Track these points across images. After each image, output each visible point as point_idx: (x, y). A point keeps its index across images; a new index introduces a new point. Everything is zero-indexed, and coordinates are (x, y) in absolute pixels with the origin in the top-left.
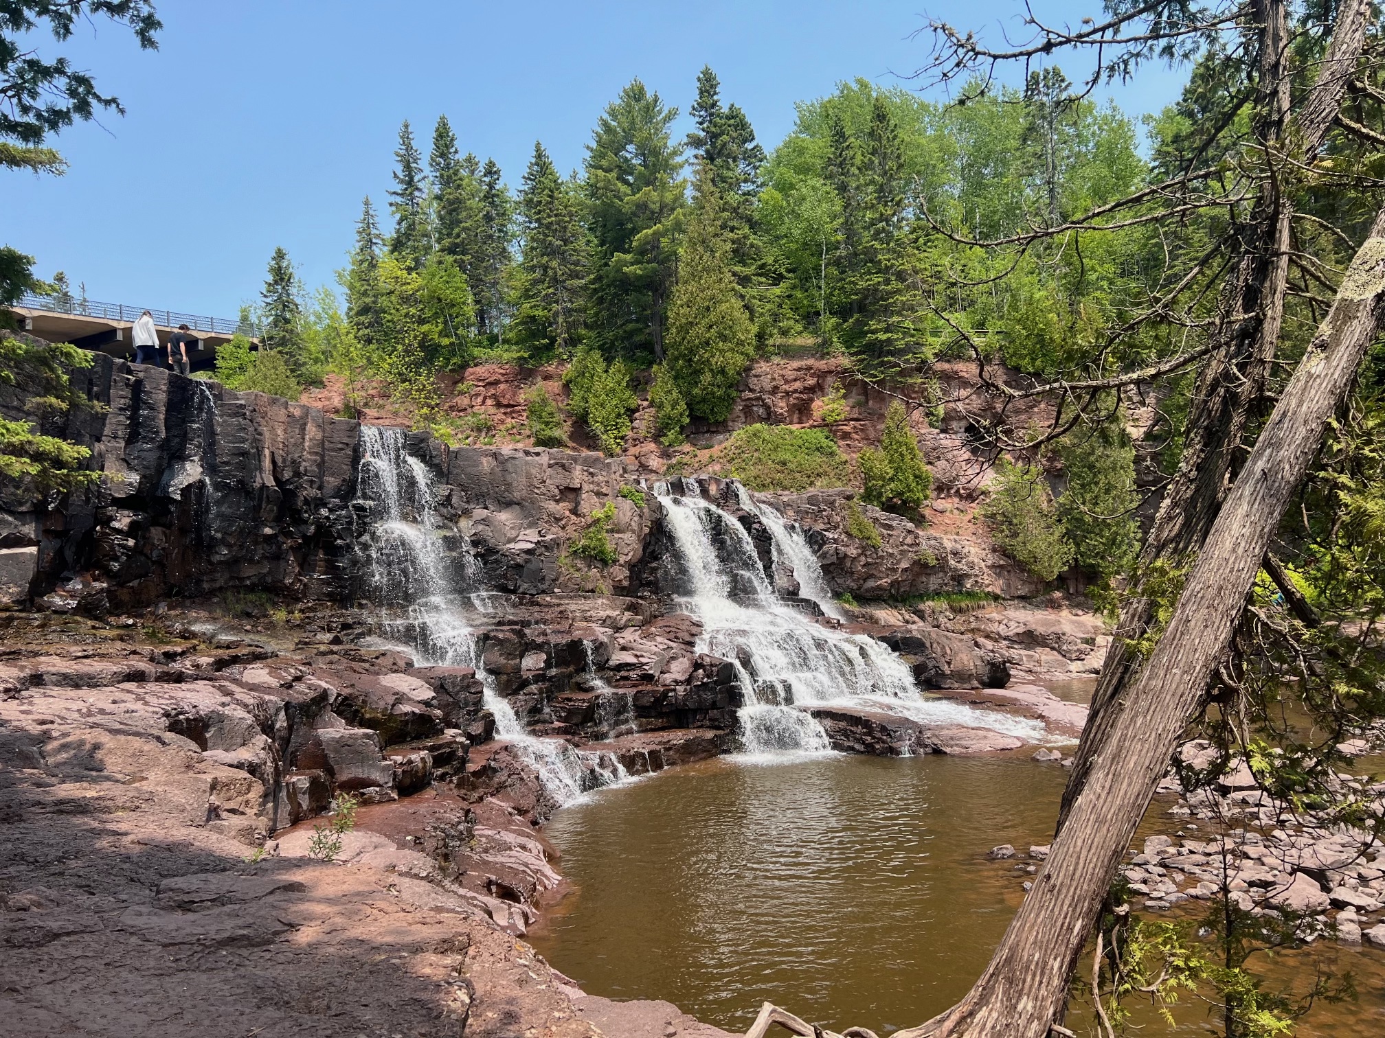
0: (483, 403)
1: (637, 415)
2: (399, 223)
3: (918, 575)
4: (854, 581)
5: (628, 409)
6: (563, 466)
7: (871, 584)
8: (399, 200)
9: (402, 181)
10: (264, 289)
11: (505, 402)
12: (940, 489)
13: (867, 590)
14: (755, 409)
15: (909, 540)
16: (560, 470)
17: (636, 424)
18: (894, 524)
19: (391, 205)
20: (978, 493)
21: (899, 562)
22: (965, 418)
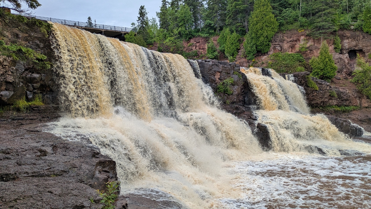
0: (195, 48)
1: (240, 51)
5: (237, 49)
6: (217, 65)
7: (314, 102)
11: (201, 48)
12: (338, 72)
14: (277, 47)
15: (328, 88)
18: (323, 83)
21: (324, 95)
22: (348, 49)
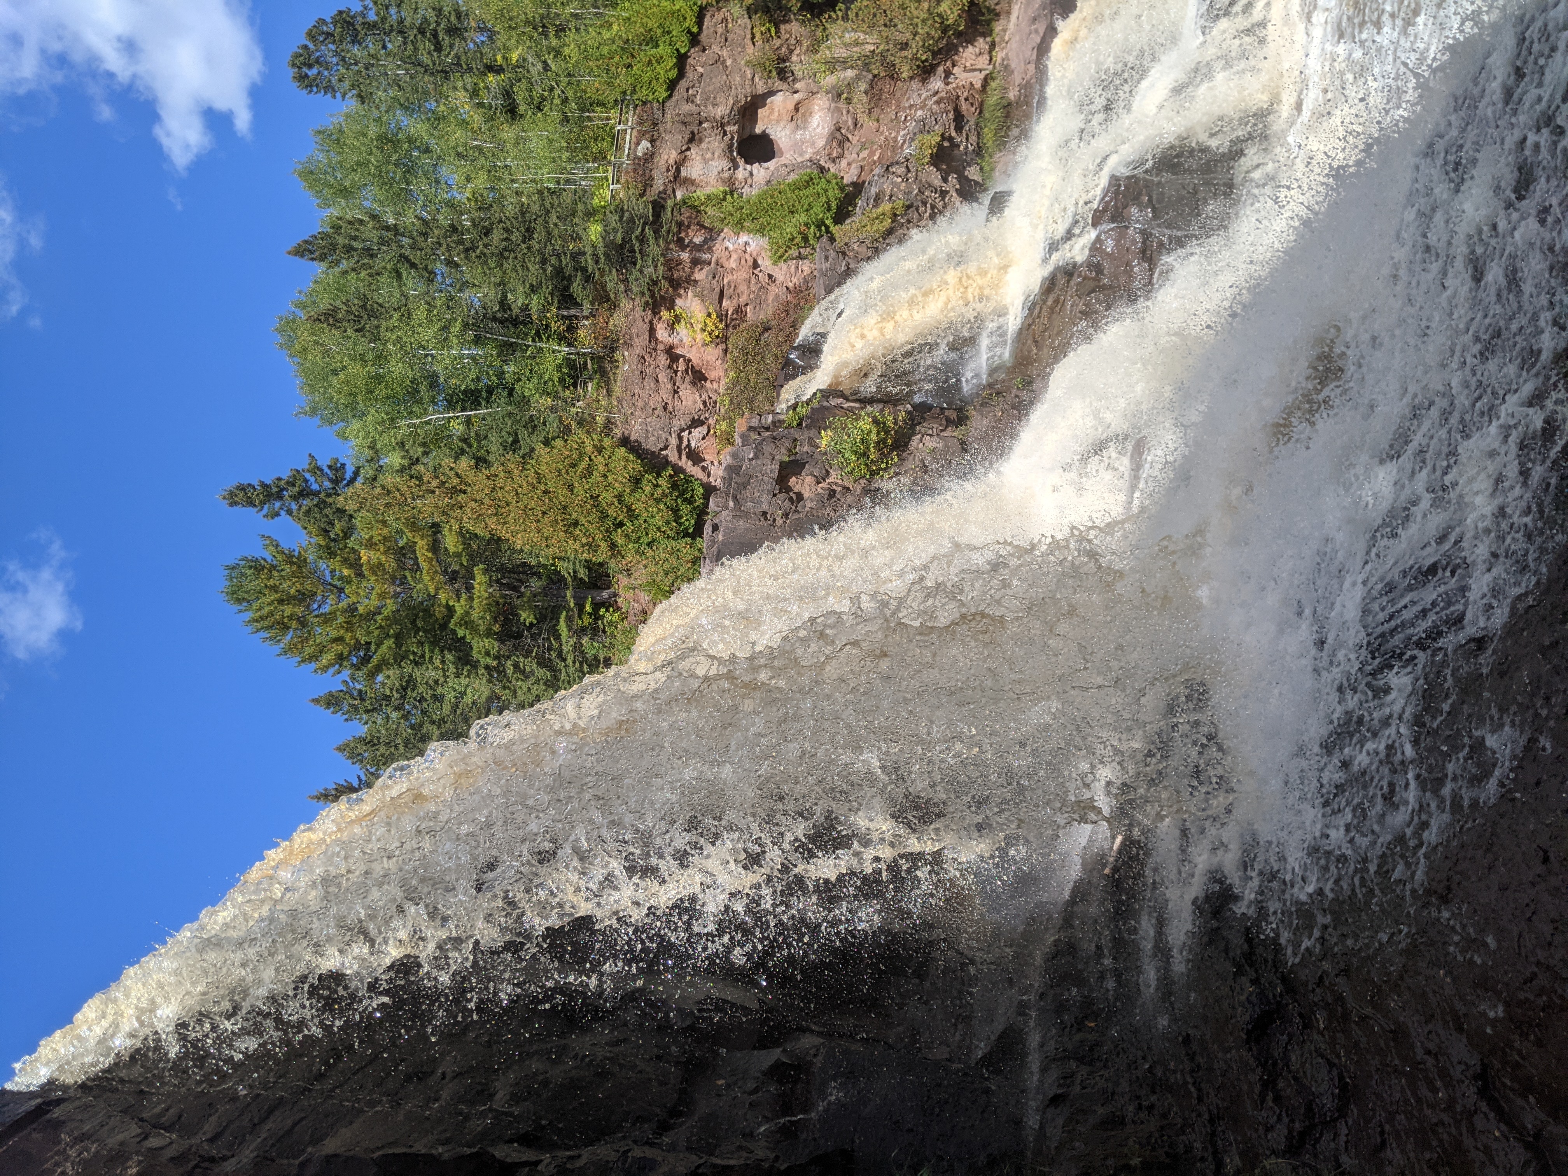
20: (838, 137)
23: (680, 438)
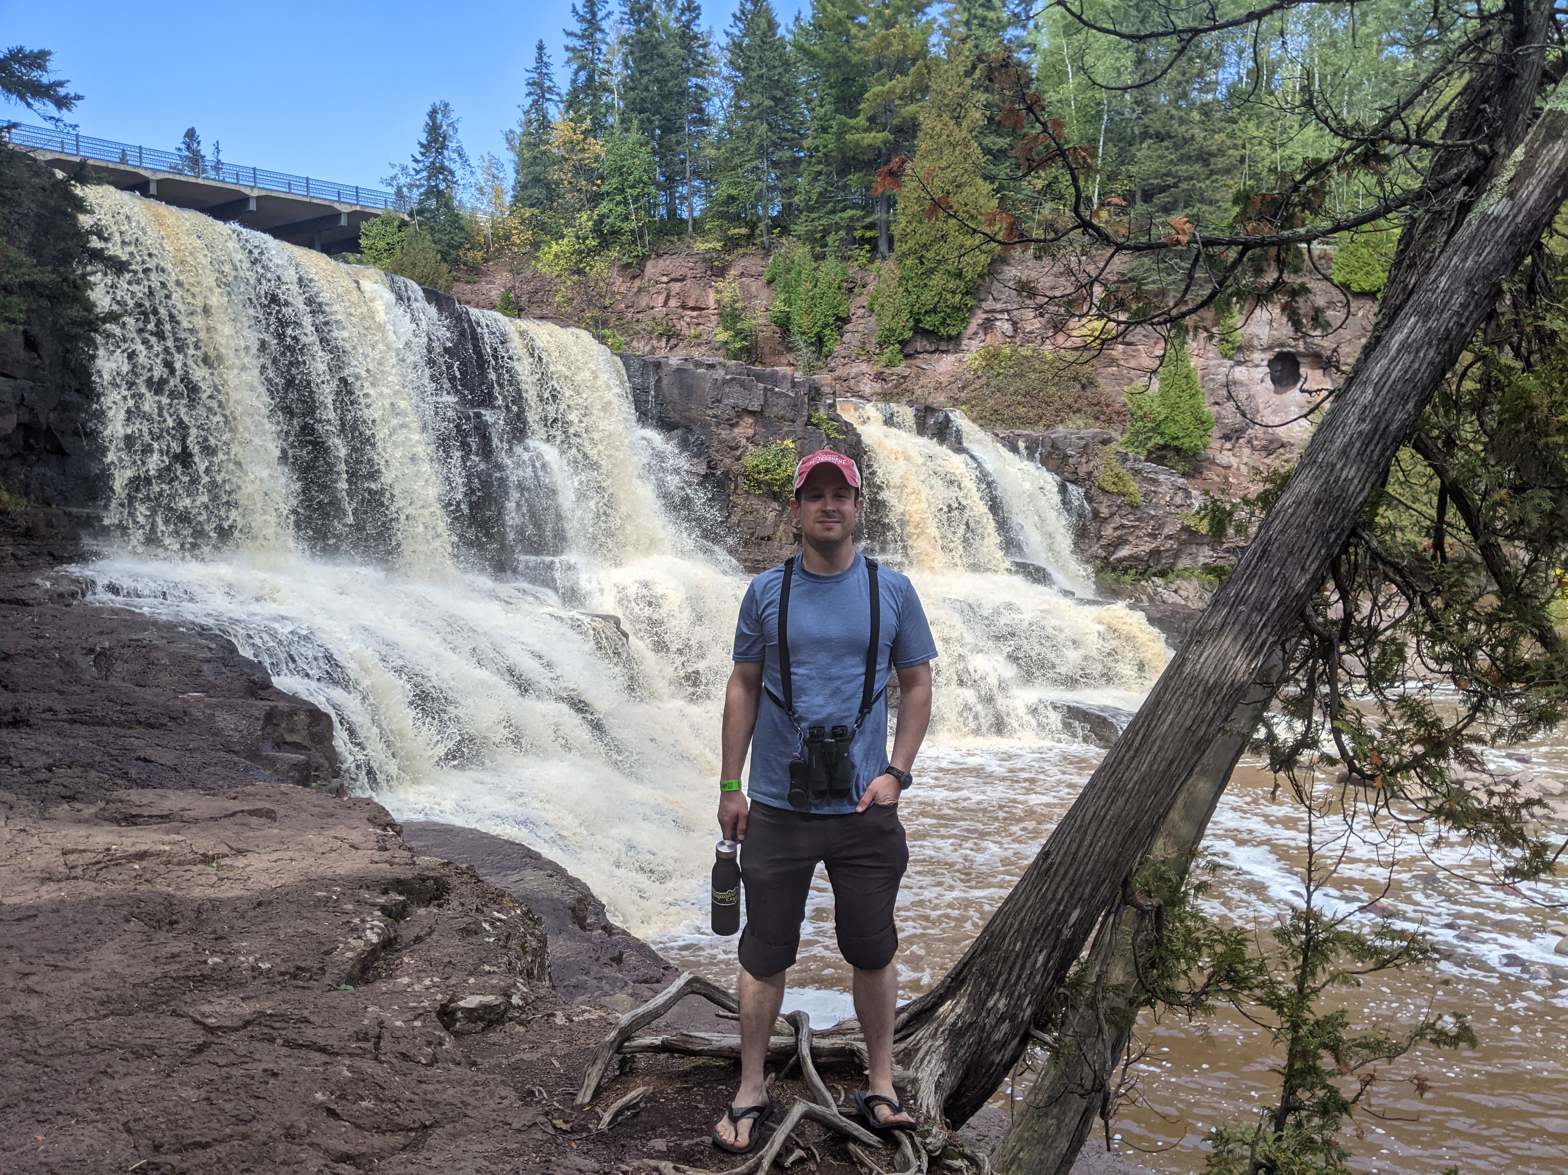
0: (665, 303)
1: (849, 327)
2: (576, 73)
3: (1185, 543)
4: (1102, 547)
5: (838, 319)
6: (742, 384)
7: (1124, 552)
8: (577, 43)
9: (582, 19)
10: (417, 151)
11: (691, 304)
12: (1226, 437)
13: (1120, 561)
14: (998, 323)
15: (1178, 500)
16: (737, 388)
17: (847, 337)
18: (1162, 478)
19: (567, 49)
20: (1276, 445)
21: (1161, 526)
22: (1270, 348)
23: (1002, 312)
